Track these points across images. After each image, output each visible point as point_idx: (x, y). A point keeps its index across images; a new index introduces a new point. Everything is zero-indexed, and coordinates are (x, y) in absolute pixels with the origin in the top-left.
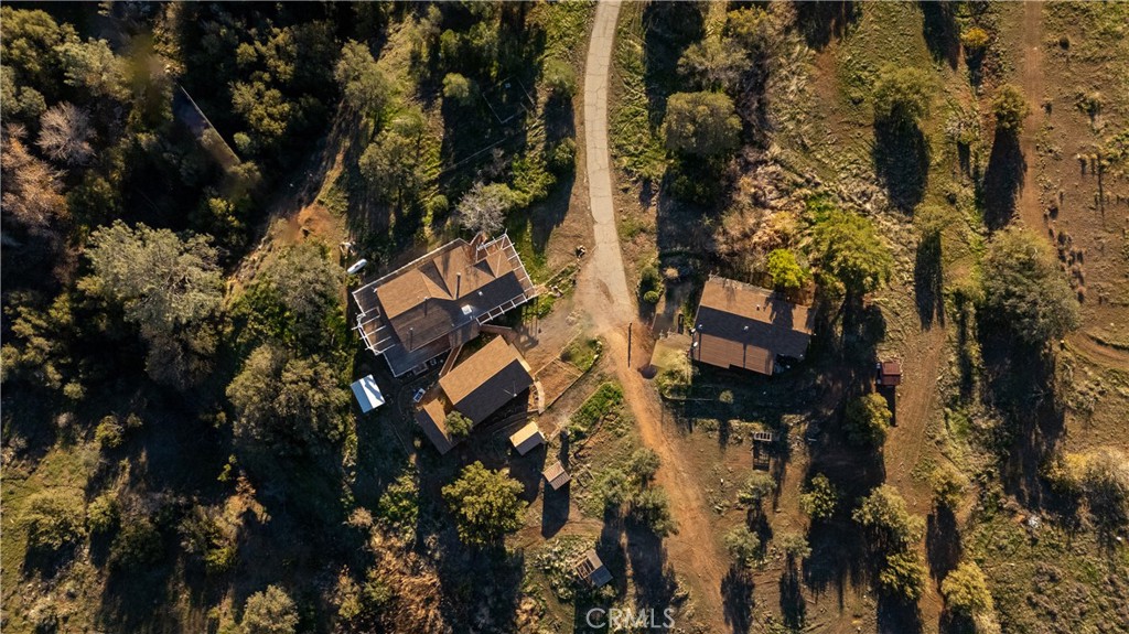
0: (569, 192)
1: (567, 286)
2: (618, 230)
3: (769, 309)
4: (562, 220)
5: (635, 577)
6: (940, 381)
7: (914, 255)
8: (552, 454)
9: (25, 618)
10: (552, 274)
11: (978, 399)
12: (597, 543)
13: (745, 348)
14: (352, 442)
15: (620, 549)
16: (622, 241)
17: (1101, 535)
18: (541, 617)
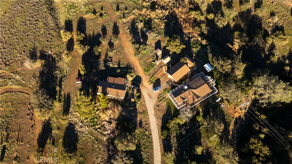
0: (162, 123)
1: (160, 97)
2: (148, 113)
3: (108, 91)
4: (163, 115)
5: (139, 33)
6: (67, 80)
7: (70, 111)
8: (160, 57)
9: (279, 18)
10: (165, 100)
11: (58, 78)
12: (148, 39)
13: (114, 82)
14: (210, 59)
15: (142, 38)
16: (146, 110)
17: (36, 50)
18: (159, 25)
